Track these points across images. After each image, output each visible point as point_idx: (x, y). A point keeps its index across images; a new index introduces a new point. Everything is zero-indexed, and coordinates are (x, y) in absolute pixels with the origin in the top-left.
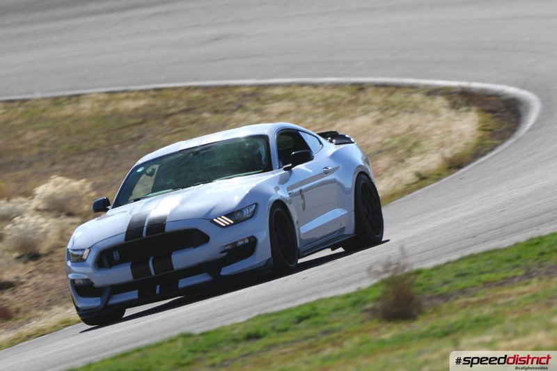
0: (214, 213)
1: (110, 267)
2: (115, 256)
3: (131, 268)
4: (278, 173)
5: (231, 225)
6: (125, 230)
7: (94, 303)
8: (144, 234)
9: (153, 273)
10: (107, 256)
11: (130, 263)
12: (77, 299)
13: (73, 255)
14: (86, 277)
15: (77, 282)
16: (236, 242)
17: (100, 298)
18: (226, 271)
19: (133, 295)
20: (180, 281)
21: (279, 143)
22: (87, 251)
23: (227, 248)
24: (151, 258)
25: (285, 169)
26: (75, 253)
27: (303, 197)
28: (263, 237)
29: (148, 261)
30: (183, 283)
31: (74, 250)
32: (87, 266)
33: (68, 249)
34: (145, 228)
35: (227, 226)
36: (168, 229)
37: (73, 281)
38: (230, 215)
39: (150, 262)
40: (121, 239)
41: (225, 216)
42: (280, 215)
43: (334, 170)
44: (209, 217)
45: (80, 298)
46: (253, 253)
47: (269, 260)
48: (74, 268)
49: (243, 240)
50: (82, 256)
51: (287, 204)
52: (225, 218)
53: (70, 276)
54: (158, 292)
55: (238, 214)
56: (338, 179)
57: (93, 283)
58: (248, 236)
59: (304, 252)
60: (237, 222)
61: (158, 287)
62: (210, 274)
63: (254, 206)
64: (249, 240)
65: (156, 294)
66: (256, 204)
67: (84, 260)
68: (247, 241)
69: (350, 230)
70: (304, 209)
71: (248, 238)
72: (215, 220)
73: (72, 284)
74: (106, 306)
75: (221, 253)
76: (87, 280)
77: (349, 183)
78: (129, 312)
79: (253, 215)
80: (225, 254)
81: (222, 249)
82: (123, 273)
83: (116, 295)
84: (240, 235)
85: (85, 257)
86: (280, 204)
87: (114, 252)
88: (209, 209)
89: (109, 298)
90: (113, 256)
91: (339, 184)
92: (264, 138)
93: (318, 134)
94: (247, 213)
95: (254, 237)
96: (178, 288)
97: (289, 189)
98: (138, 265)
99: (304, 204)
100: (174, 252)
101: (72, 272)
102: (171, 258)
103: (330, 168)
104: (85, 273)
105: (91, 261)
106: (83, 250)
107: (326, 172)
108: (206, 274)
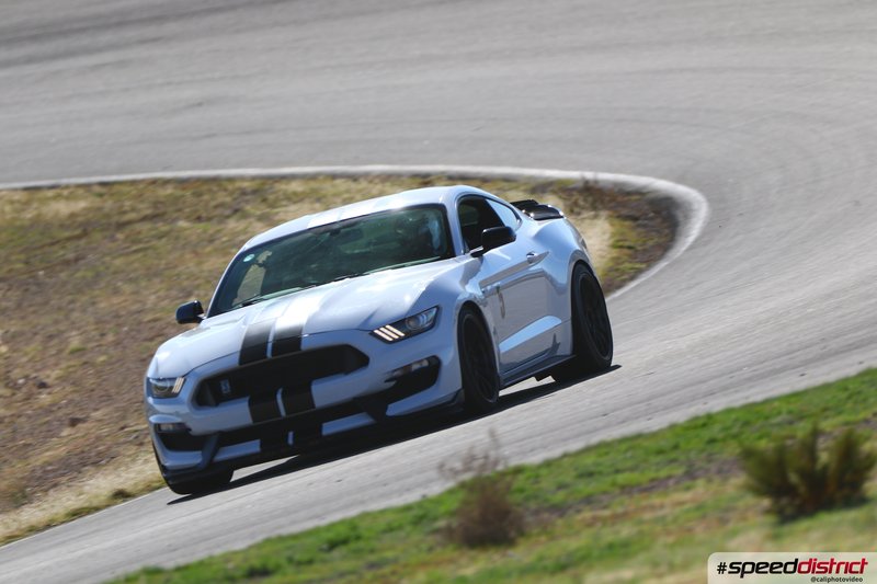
0: (375, 320)
1: (217, 405)
2: (224, 388)
3: (250, 405)
4: (463, 261)
5: (401, 339)
6: (239, 348)
7: (191, 459)
8: (269, 354)
9: (283, 413)
10: (211, 388)
11: (247, 398)
12: (163, 451)
13: (156, 387)
14: (179, 420)
15: (164, 428)
16: (410, 365)
17: (199, 452)
18: (395, 409)
19: (253, 447)
20: (325, 425)
21: (462, 217)
22: (179, 382)
23: (395, 373)
24: (280, 391)
25: (474, 255)
26: (160, 384)
27: (501, 297)
28: (450, 356)
29: (275, 398)
30: (330, 428)
31: (159, 380)
32: (180, 403)
33: (148, 379)
34: (270, 345)
35: (395, 341)
36: (305, 346)
37: (157, 427)
38: (398, 324)
39: (279, 397)
40: (234, 362)
41: (391, 325)
42: (472, 325)
43: (541, 257)
44: (367, 327)
45: (170, 453)
46: (434, 383)
47: (459, 391)
48: (158, 407)
49: (420, 362)
50: (171, 388)
51: (481, 307)
52: (392, 328)
53: (153, 419)
54: (290, 441)
55: (411, 323)
56: (548, 270)
57: (190, 430)
58: (426, 356)
59: (507, 380)
60: (409, 335)
61: (291, 434)
62: (371, 414)
63: (435, 310)
64: (430, 362)
65: (287, 445)
66: (438, 307)
67: (176, 395)
68: (425, 364)
69: (566, 349)
70: (503, 315)
71: (427, 359)
72: (376, 331)
73: (155, 431)
74: (211, 464)
75: (387, 381)
76: (179, 424)
77: (563, 277)
78: (238, 474)
79: (434, 324)
80: (392, 383)
81: (388, 376)
82: (237, 414)
83: (226, 448)
84: (414, 354)
85: (176, 390)
86: (471, 309)
87: (222, 383)
88: (368, 315)
89: (215, 452)
90: (220, 388)
91: (550, 278)
92: (439, 209)
93: (513, 204)
94: (424, 320)
95: (434, 357)
96: (321, 436)
97: (483, 284)
98: (260, 402)
99: (503, 309)
100: (314, 382)
101: (155, 412)
102: (310, 390)
103: (536, 255)
104: (177, 414)
105: (186, 395)
106: (173, 379)
107: (532, 261)
108: (364, 414)
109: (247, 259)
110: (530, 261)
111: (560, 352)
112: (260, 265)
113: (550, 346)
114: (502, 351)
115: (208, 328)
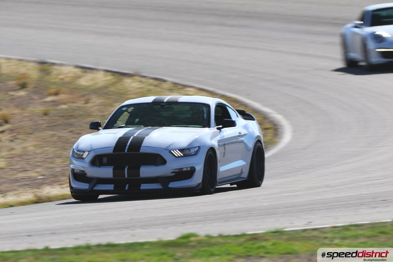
0: (172, 147)
1: (100, 167)
2: (104, 160)
3: (113, 170)
4: (213, 130)
5: (181, 157)
6: (114, 145)
7: (84, 186)
8: (126, 151)
9: (126, 176)
10: (99, 159)
11: (113, 167)
12: (73, 181)
13: (77, 154)
14: (83, 169)
15: (75, 171)
16: (182, 168)
17: (88, 184)
18: (173, 185)
19: (111, 187)
20: (142, 185)
21: (216, 111)
22: (86, 153)
23: (176, 170)
24: (127, 167)
25: (218, 129)
26: (78, 153)
27: (225, 147)
28: (200, 168)
29: (125, 170)
30: (144, 187)
31: (78, 151)
32: (85, 162)
33: (73, 149)
34: (127, 147)
35: (179, 157)
36: (142, 150)
37: (73, 170)
38: (181, 150)
39: (126, 169)
40: (111, 151)
42: (211, 157)
43: (244, 135)
44: (169, 149)
45: (75, 182)
46: (190, 178)
47: (200, 184)
48: (74, 162)
49: (187, 168)
50: (82, 155)
51: (216, 151)
52: (178, 151)
53: (71, 166)
54: (127, 188)
55: (187, 151)
56: (245, 141)
57: (86, 174)
59: (220, 183)
60: (185, 156)
61: (127, 185)
62: (162, 185)
63: (198, 148)
64: (191, 169)
65: (125, 190)
66: (199, 147)
67: (83, 159)
68: (189, 169)
69: (245, 175)
70: (224, 156)
71: (190, 167)
72: (172, 151)
73: (72, 172)
74: (91, 190)
75: (171, 173)
76: (82, 171)
77: (251, 145)
78: (101, 197)
79: (196, 153)
80: (173, 174)
81: (172, 171)
82: (107, 172)
83: (99, 185)
84: (185, 164)
85: (84, 156)
86: (212, 150)
87: (104, 158)
88: (171, 143)
89: (94, 186)
91: (245, 144)
92: (208, 106)
93: (236, 110)
94: (193, 151)
95: (193, 167)
96: (140, 189)
97: (219, 141)
98: (118, 169)
99: (224, 153)
100: (142, 166)
101: (73, 164)
102: (139, 169)
103: (242, 134)
104: (83, 167)
105: (88, 160)
106: (84, 152)
107: (240, 136)
108: (159, 184)
109: (124, 109)
110: (239, 136)
111: (242, 176)
112: (129, 113)
113: (239, 172)
114: (220, 171)
115: (101, 134)
